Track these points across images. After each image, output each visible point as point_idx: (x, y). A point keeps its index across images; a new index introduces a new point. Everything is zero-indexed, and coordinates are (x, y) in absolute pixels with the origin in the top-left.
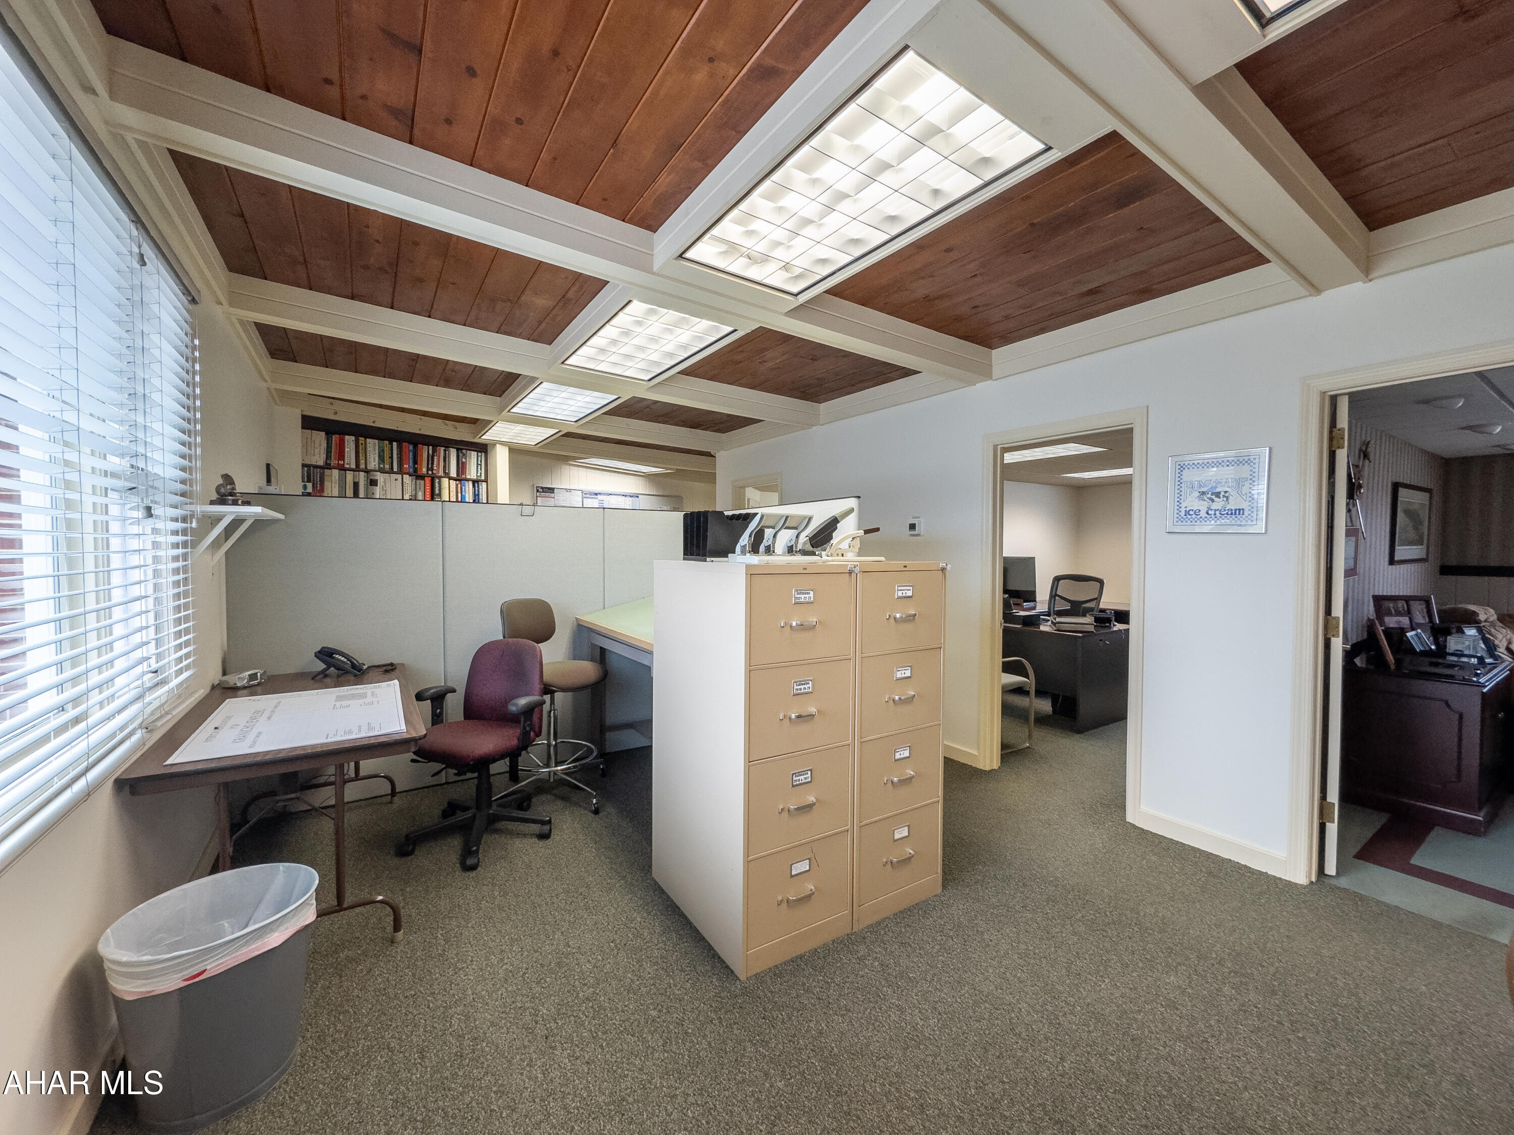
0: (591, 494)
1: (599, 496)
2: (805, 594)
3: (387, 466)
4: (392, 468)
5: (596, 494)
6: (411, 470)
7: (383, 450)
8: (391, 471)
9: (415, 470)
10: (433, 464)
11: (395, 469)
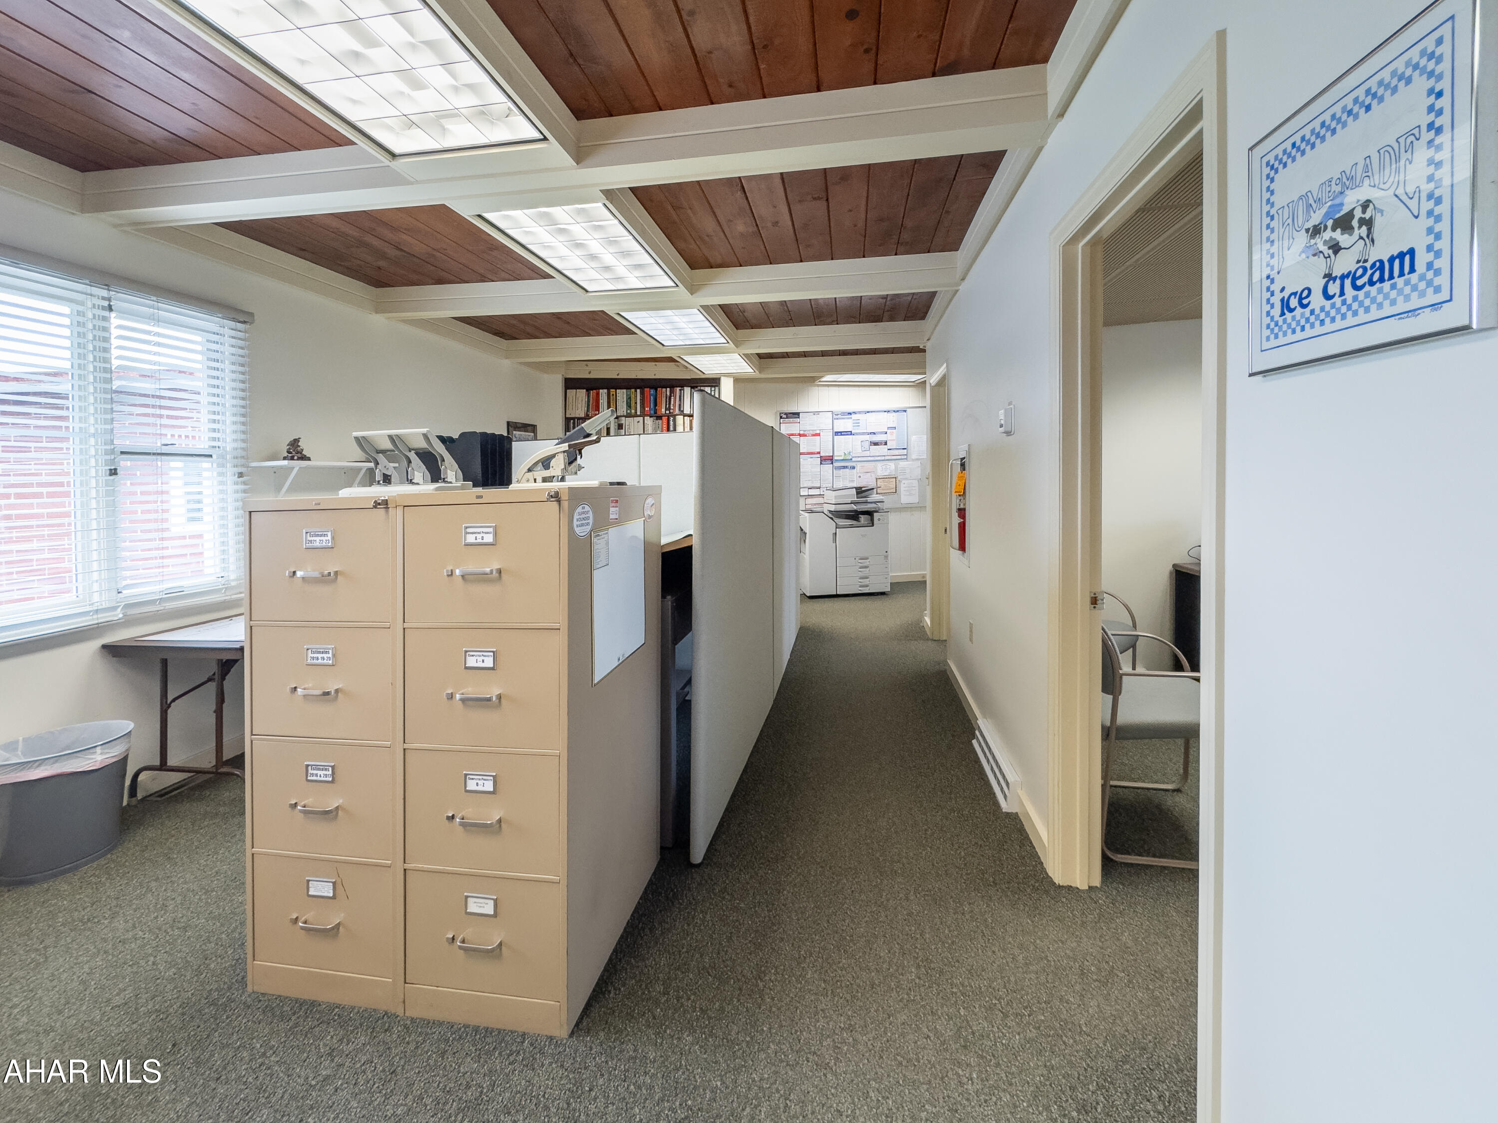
0: (843, 414)
1: (853, 416)
2: (321, 536)
3: (633, 411)
4: (636, 412)
5: (850, 414)
6: (652, 412)
7: (630, 398)
8: (636, 416)
9: (656, 413)
10: (670, 403)
11: (638, 413)
